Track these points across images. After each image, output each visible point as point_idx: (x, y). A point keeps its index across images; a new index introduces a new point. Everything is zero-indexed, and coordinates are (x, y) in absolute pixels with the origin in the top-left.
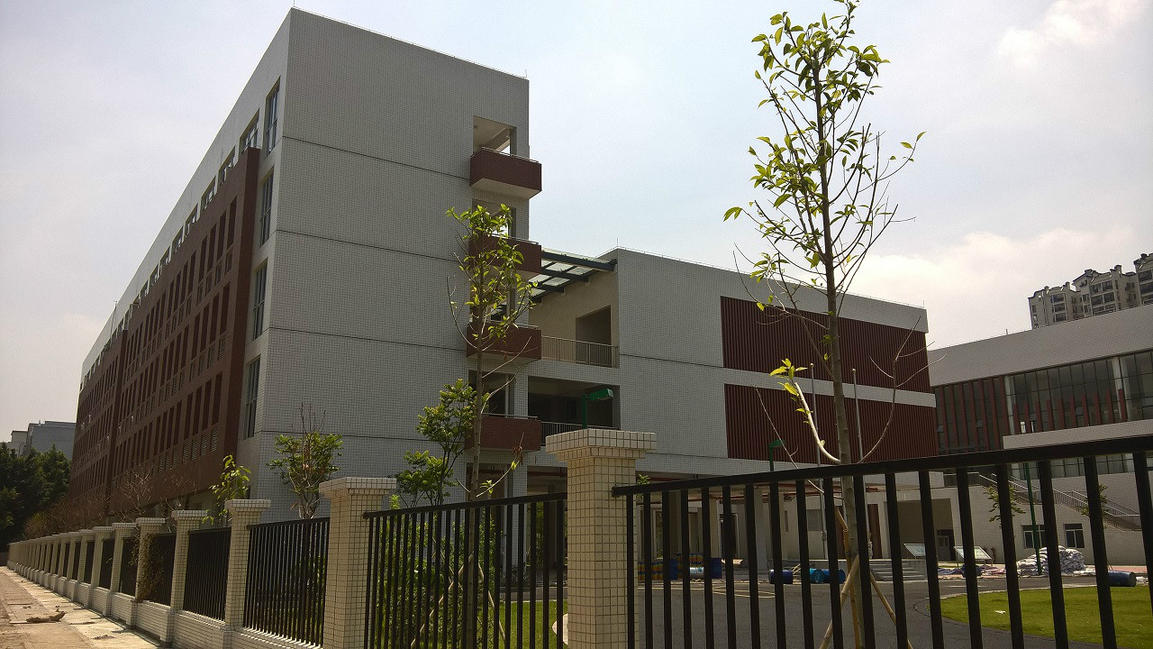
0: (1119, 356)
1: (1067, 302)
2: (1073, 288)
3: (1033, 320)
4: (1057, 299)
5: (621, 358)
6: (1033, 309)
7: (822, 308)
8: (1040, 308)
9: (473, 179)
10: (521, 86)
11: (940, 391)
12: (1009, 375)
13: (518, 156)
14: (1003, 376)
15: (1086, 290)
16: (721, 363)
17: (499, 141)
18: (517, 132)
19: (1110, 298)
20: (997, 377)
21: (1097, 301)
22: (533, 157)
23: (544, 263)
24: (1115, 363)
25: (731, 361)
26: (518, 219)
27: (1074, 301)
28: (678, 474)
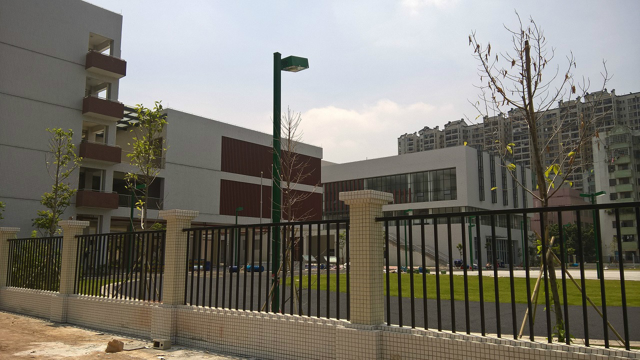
0: (411, 173)
1: (415, 142)
2: (418, 135)
3: (399, 149)
4: (410, 140)
5: (166, 165)
6: (399, 144)
7: (269, 144)
8: (402, 143)
9: (87, 66)
10: (118, 19)
11: (328, 185)
12: (366, 179)
13: (114, 56)
14: (363, 179)
15: (422, 137)
16: (220, 170)
17: (104, 46)
18: (114, 43)
19: (432, 141)
20: (360, 179)
21: (426, 143)
22: (123, 58)
23: (125, 112)
24: (409, 176)
25: (225, 168)
26: (113, 89)
27: (418, 141)
28: (199, 222)
